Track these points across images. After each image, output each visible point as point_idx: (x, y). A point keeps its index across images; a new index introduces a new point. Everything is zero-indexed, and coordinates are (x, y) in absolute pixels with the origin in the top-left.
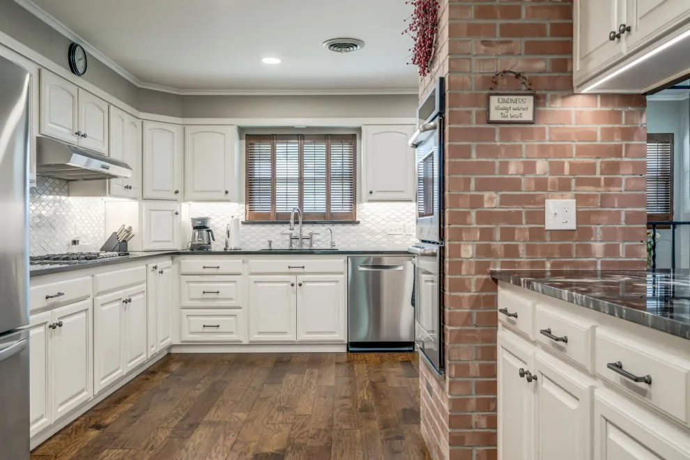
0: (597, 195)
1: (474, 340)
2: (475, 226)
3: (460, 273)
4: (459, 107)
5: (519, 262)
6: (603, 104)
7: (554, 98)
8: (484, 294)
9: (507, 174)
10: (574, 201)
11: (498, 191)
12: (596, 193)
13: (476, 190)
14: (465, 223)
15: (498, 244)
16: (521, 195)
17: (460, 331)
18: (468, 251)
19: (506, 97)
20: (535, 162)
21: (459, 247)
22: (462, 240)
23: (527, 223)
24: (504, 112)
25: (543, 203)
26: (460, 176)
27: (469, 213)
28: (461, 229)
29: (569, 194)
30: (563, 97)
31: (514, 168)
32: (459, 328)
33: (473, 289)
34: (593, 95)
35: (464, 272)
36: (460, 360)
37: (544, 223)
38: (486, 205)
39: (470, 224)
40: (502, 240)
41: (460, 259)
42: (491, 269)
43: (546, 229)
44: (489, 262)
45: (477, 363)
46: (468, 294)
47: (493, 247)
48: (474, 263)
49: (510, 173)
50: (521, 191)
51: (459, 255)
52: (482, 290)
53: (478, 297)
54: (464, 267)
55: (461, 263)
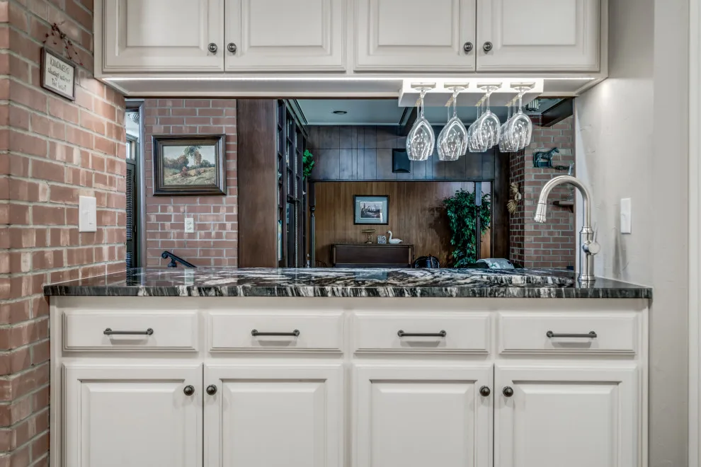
0: (105, 194)
1: (31, 385)
2: (31, 226)
3: (19, 294)
4: (18, 53)
5: (63, 272)
6: (108, 98)
7: (83, 76)
8: (39, 320)
9: (55, 159)
10: (95, 199)
11: (49, 180)
12: (104, 191)
13: (33, 177)
14: (24, 223)
15: (49, 251)
16: (65, 188)
17: (21, 378)
18: (27, 263)
19: (57, 60)
20: (73, 149)
21: (19, 256)
22: (20, 247)
23: (68, 224)
24: (54, 77)
25: (77, 199)
26: (18, 154)
27: (26, 208)
28: (20, 230)
29: (92, 191)
30: (88, 78)
31: (60, 154)
32: (19, 375)
33: (31, 315)
34: (103, 83)
35: (24, 293)
36: (21, 420)
37: (78, 225)
38: (41, 198)
39: (28, 224)
40: (52, 246)
41: (19, 275)
42: (44, 285)
43: (80, 231)
44: (43, 275)
45: (34, 417)
46: (26, 324)
47: (46, 255)
48: (31, 279)
49: (57, 159)
50: (63, 183)
51: (19, 270)
52: (38, 315)
53: (34, 324)
54: (24, 285)
55: (20, 279)
